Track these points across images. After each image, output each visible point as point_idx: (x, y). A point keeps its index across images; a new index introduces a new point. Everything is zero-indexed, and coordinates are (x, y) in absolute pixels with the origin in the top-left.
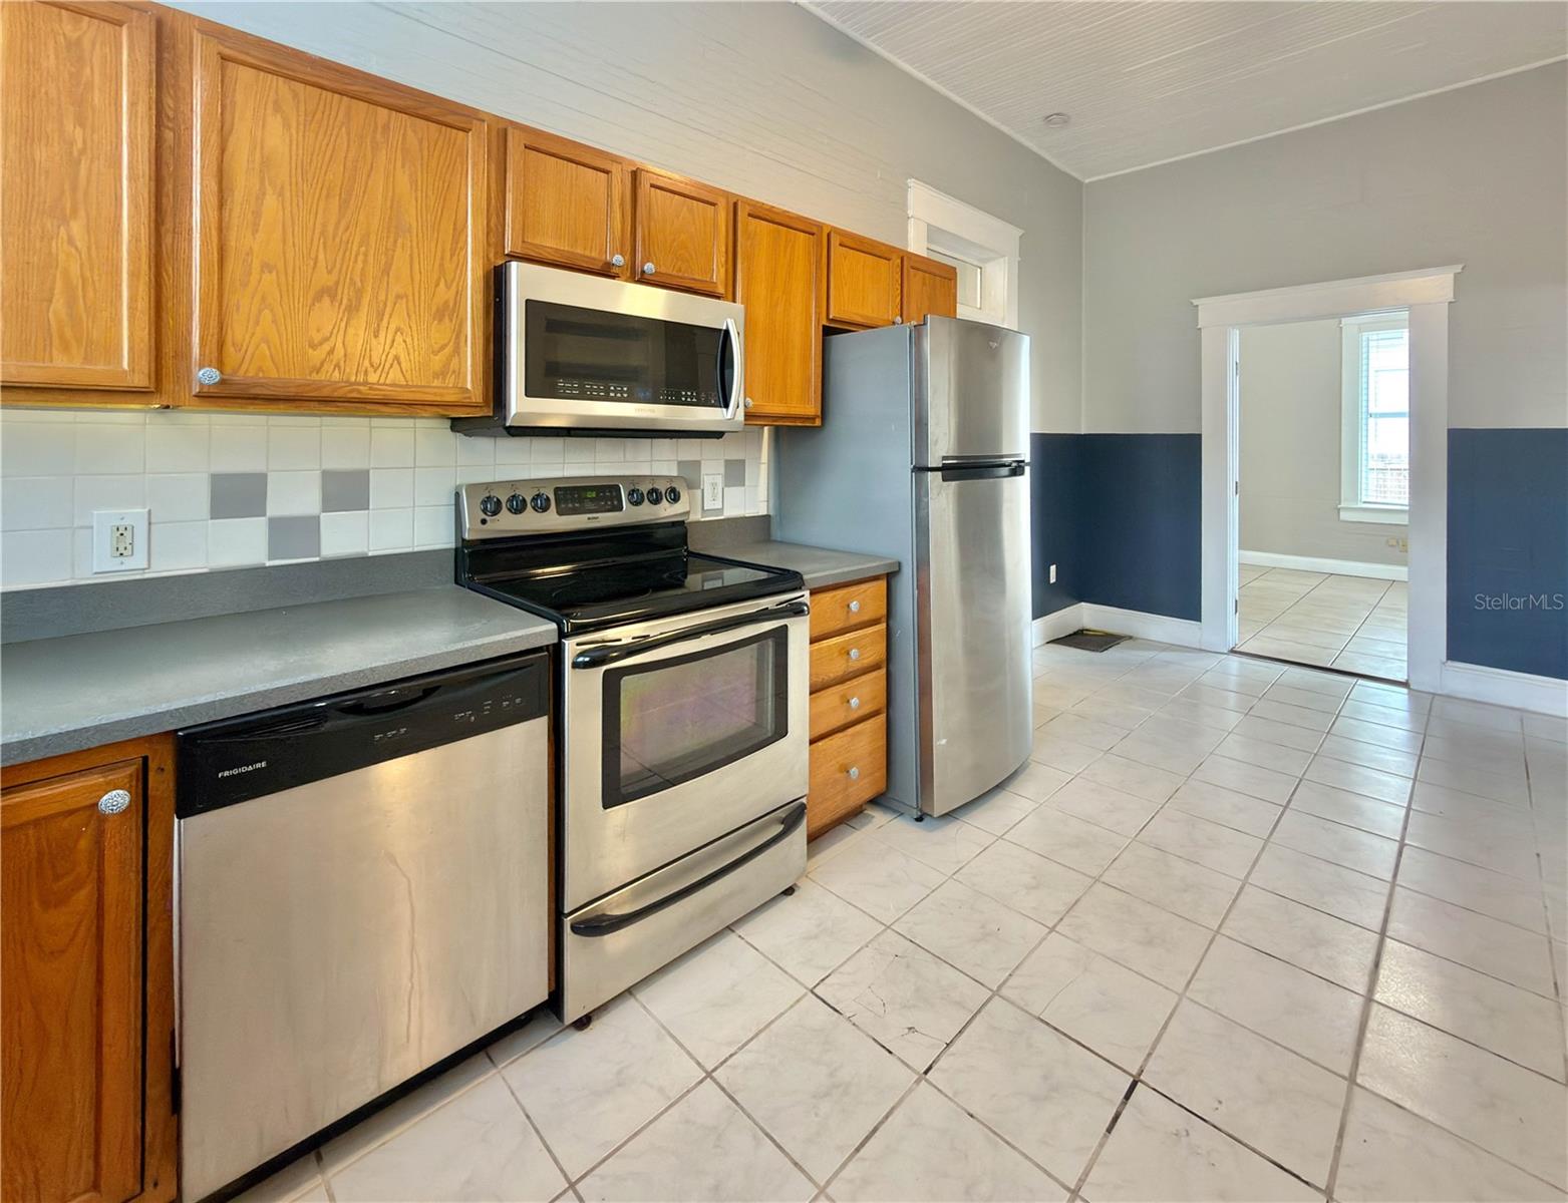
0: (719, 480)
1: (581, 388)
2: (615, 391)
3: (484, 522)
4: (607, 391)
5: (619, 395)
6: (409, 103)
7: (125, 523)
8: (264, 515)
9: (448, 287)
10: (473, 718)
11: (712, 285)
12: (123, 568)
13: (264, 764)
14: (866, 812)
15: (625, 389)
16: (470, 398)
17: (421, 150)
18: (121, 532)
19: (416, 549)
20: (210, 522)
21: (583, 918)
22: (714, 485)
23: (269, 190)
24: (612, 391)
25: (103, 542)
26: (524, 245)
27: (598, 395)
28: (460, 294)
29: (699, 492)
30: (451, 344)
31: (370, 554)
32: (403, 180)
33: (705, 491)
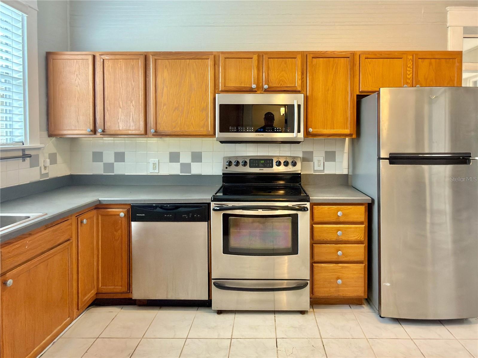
0: (322, 159)
1: (237, 128)
2: (249, 129)
3: (227, 168)
4: (246, 129)
5: (250, 130)
6: (193, 56)
7: (155, 162)
8: (179, 162)
9: (204, 103)
10: (187, 217)
11: (296, 88)
12: (154, 172)
13: (144, 215)
14: (363, 305)
15: (252, 128)
16: (210, 133)
17: (197, 68)
18: (154, 164)
19: (214, 174)
20: (169, 163)
21: (219, 283)
22: (319, 161)
23: (165, 87)
24: (248, 129)
25: (151, 166)
26: (225, 87)
27: (243, 131)
28: (207, 106)
29: (312, 163)
30: (205, 118)
31: (202, 174)
32: (193, 76)
33: (315, 163)
